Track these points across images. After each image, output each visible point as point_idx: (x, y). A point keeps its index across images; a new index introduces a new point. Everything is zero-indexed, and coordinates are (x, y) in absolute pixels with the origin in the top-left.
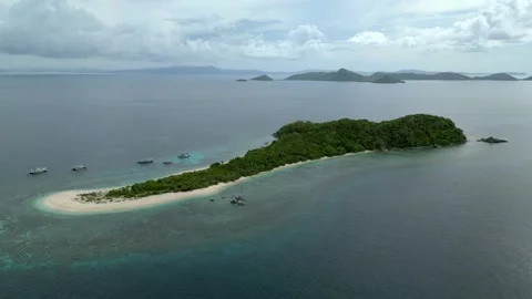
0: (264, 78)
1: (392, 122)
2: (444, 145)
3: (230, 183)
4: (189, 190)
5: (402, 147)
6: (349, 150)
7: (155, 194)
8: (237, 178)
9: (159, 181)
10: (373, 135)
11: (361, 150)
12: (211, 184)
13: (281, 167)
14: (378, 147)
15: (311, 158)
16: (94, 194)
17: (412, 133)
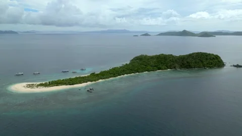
0: (146, 35)
1: (184, 56)
2: (210, 68)
3: (94, 82)
4: (73, 84)
5: (187, 68)
6: (159, 69)
7: (57, 86)
8: (98, 80)
9: (63, 80)
10: (173, 62)
11: (165, 69)
12: (84, 82)
13: (122, 76)
14: (175, 68)
15: (139, 72)
16: (33, 85)
17: (194, 61)
